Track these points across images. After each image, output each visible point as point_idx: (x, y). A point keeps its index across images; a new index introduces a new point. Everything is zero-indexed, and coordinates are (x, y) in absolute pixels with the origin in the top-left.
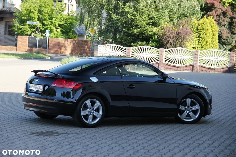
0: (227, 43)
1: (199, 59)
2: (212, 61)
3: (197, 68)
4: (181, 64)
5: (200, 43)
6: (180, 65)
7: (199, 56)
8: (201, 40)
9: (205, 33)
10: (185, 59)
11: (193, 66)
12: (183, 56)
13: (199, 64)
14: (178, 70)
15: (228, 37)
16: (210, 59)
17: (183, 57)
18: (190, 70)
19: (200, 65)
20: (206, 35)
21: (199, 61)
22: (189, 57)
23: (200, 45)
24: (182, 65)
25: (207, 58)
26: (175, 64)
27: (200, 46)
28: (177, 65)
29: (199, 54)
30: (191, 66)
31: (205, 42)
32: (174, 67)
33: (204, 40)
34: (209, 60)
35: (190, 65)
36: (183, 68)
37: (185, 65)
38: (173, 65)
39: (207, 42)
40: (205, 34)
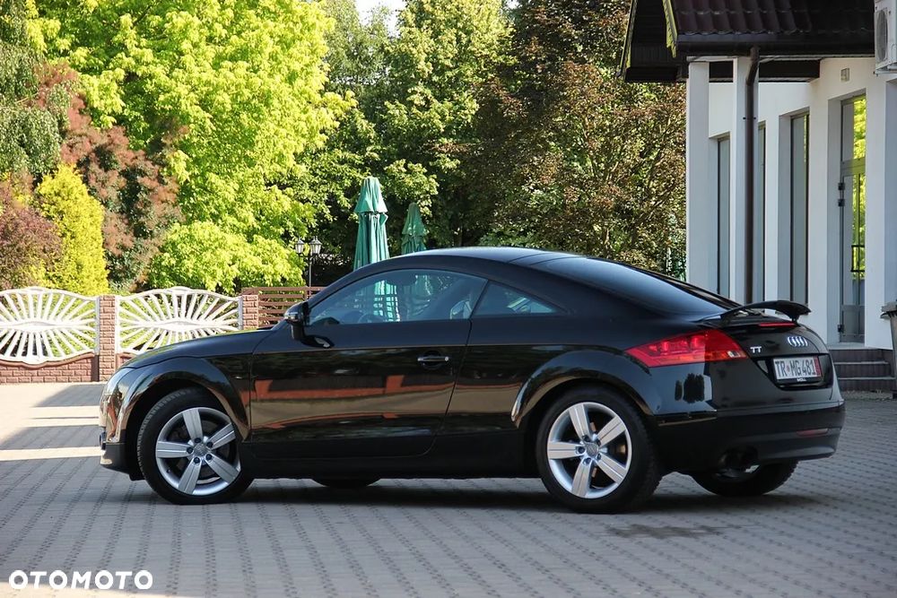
0: (120, 271)
1: (118, 329)
2: (170, 334)
3: (114, 366)
4: (45, 353)
6: (40, 359)
7: (118, 320)
8: (57, 260)
9: (68, 231)
10: (60, 336)
11: (95, 360)
12: (51, 321)
13: (119, 350)
14: (35, 378)
15: (124, 248)
16: (163, 327)
17: (51, 327)
18: (85, 377)
19: (126, 355)
20: (72, 237)
21: (118, 339)
22: (77, 325)
23: (54, 279)
24: (51, 357)
25: (151, 324)
26: (19, 357)
28: (30, 359)
29: (118, 309)
30: (89, 361)
32: (16, 371)
34: (159, 330)
35: (82, 357)
36: (54, 371)
37: (63, 357)
38: (13, 359)
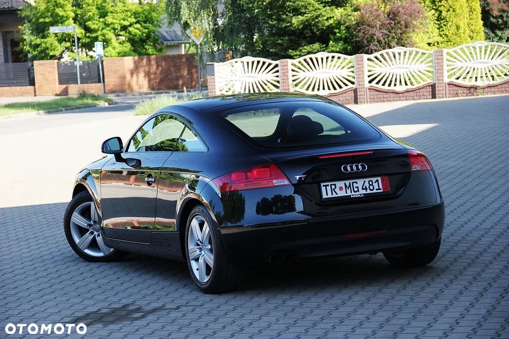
0: (501, 24)
1: (446, 68)
2: (476, 70)
3: (444, 89)
4: (406, 84)
5: (442, 33)
6: (403, 88)
7: (445, 63)
8: (444, 25)
10: (413, 73)
11: (433, 87)
12: (408, 66)
13: (447, 80)
14: (402, 98)
15: (504, 11)
16: (471, 65)
17: (409, 69)
18: (428, 97)
19: (451, 83)
20: (453, 11)
21: (446, 74)
22: (424, 67)
23: (443, 36)
24: (410, 87)
25: (464, 64)
26: (392, 88)
27: (443, 38)
28: (399, 88)
29: (445, 56)
30: (430, 87)
31: (453, 28)
32: (392, 95)
33: (450, 23)
34: (469, 68)
35: (428, 85)
36: (411, 94)
37: (416, 86)
38: (389, 88)
39: (458, 28)
40: (451, 9)
